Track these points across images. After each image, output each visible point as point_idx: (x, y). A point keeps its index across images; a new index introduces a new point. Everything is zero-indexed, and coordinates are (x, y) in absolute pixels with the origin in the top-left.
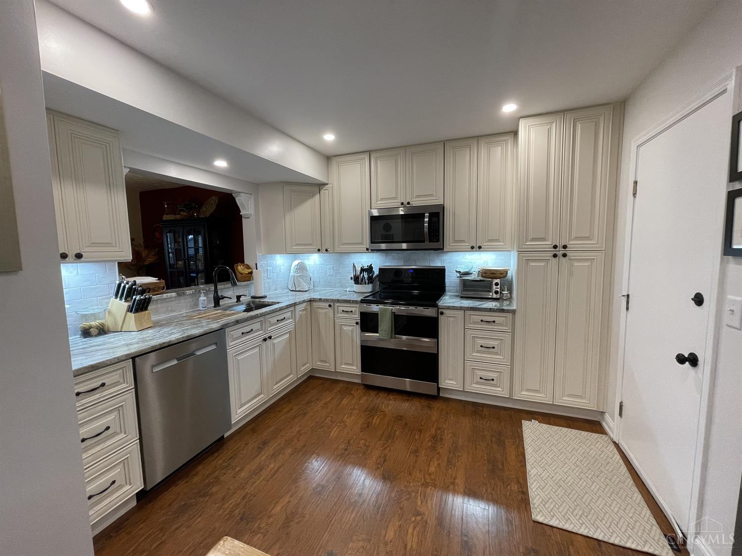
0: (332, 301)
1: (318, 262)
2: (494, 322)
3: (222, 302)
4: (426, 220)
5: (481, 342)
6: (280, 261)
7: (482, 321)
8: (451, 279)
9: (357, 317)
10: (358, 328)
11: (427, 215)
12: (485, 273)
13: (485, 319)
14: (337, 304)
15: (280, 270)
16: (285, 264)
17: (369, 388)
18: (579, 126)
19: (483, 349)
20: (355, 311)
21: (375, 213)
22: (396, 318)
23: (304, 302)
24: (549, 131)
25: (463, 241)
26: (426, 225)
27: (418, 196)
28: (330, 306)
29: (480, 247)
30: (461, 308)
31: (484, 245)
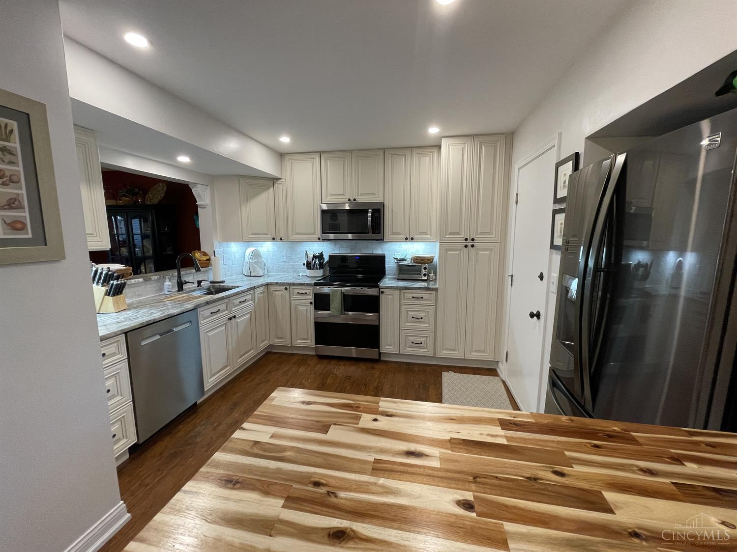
0: (288, 284)
1: (271, 250)
2: (422, 298)
3: (185, 287)
4: (370, 214)
5: (412, 314)
6: (235, 248)
7: (413, 297)
8: (390, 264)
9: (311, 298)
10: (312, 307)
11: (370, 211)
12: (417, 260)
13: (415, 295)
14: (292, 287)
15: (235, 257)
16: (240, 252)
17: (322, 357)
18: (483, 148)
19: (414, 319)
20: (309, 292)
21: (325, 207)
22: (345, 297)
23: (262, 285)
24: (463, 149)
25: (399, 233)
26: (369, 219)
27: (362, 194)
28: (286, 289)
29: (412, 239)
30: (397, 288)
31: (415, 237)
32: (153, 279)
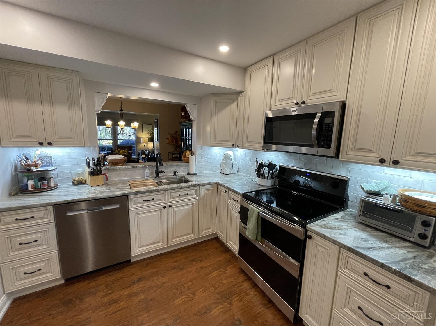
2: (389, 287)
4: (316, 120)
5: (360, 301)
7: (365, 274)
9: (240, 207)
10: (239, 217)
11: (319, 115)
13: (371, 273)
14: (230, 192)
20: (239, 201)
23: (209, 184)
25: (369, 150)
27: (314, 94)
28: (226, 191)
29: (396, 162)
30: (334, 242)
31: (402, 160)
32: (139, 167)
